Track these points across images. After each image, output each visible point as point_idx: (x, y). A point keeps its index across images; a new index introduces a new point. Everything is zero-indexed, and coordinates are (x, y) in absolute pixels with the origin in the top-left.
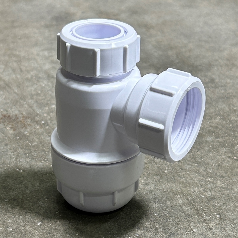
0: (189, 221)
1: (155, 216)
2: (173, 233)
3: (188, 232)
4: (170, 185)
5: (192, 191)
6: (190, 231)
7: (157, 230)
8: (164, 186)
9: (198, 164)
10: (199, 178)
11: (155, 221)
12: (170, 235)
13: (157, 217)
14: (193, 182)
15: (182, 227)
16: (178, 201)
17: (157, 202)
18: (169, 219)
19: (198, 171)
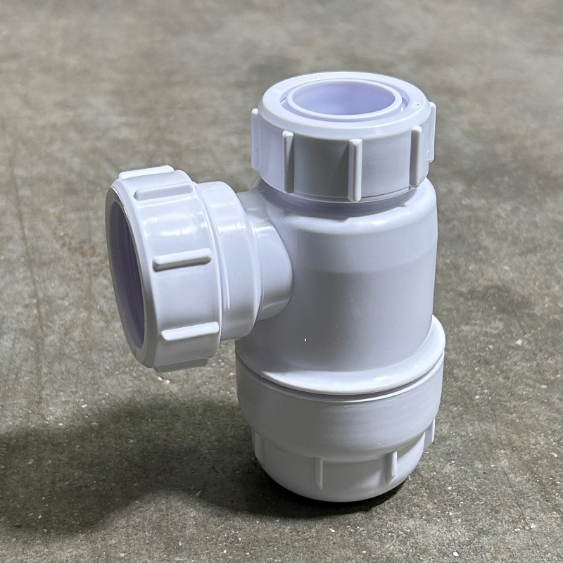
0: (523, 506)
1: (447, 492)
2: (485, 529)
3: (519, 530)
4: (483, 428)
5: (533, 442)
6: (524, 527)
7: (451, 520)
8: (470, 429)
9: (547, 384)
10: (548, 414)
11: (447, 501)
12: (480, 533)
13: (452, 495)
14: (535, 422)
15: (506, 517)
16: (500, 462)
17: (453, 462)
18: (479, 500)
19: (548, 399)
